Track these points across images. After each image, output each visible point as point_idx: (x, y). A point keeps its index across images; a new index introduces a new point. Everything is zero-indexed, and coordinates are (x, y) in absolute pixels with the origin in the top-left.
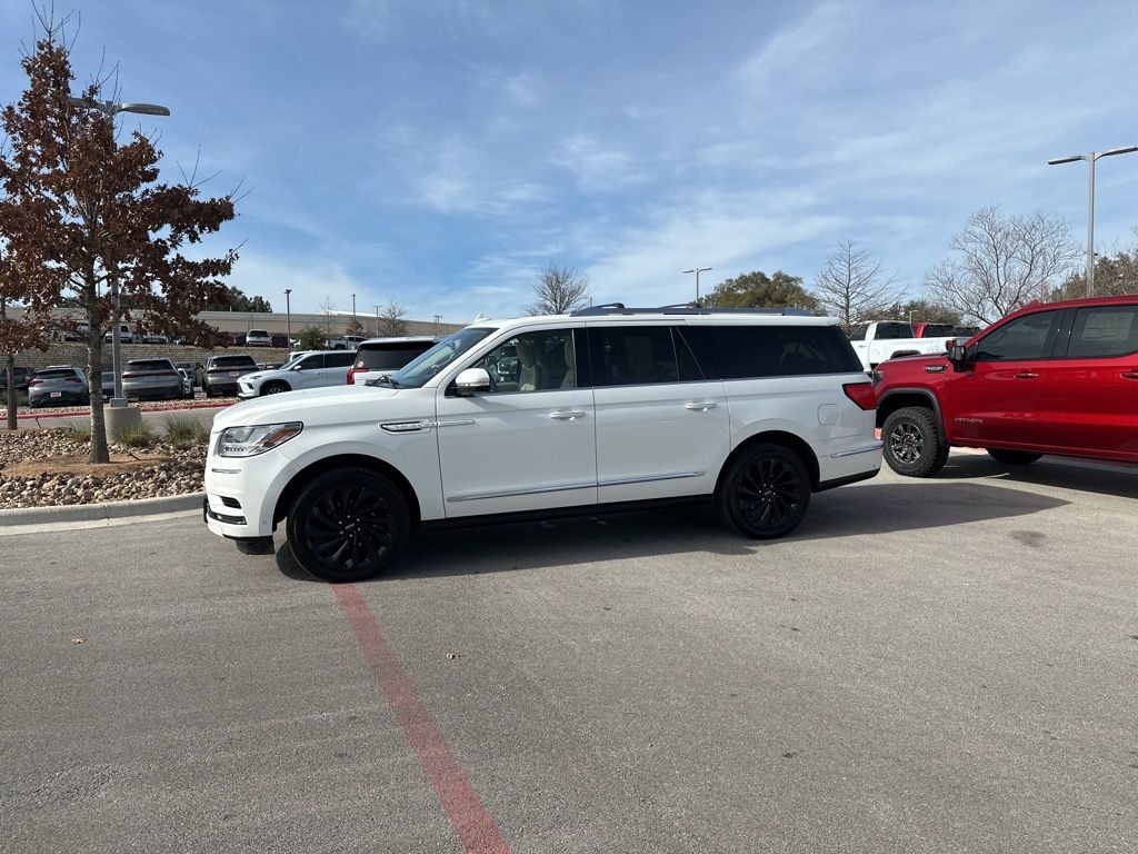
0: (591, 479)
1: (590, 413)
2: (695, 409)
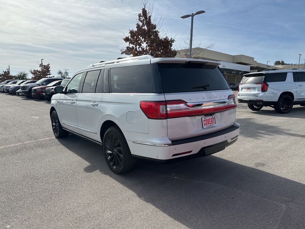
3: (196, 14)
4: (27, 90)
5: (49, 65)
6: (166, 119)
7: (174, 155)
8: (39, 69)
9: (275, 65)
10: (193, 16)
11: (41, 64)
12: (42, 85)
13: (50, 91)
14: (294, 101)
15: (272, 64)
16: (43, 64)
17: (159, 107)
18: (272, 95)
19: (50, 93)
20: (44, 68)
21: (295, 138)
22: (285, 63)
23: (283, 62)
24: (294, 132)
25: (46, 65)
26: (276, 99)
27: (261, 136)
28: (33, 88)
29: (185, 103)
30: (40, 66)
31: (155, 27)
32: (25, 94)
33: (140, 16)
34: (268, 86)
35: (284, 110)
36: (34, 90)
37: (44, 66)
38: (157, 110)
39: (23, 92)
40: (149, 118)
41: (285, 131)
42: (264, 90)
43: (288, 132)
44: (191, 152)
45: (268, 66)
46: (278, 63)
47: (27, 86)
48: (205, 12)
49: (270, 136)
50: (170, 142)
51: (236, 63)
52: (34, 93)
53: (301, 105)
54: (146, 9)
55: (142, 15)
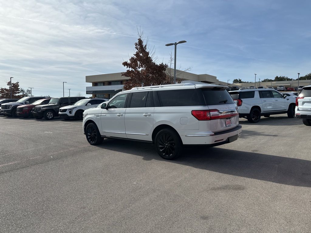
0: (124, 132)
1: (124, 115)
2: (145, 116)
3: (178, 43)
4: (10, 109)
5: (18, 83)
6: (210, 120)
7: (215, 141)
8: (8, 87)
9: (234, 83)
10: (176, 44)
11: (9, 83)
12: (26, 103)
13: (41, 109)
14: (261, 113)
15: (231, 82)
16: (12, 82)
17: (206, 114)
18: (246, 109)
19: (41, 111)
20: (13, 87)
21: (269, 137)
22: (242, 81)
23: (240, 80)
24: (267, 134)
25: (15, 83)
26: (248, 112)
27: (247, 137)
28: (18, 107)
29: (218, 111)
30: (8, 85)
31: (148, 53)
32: (8, 113)
33: (136, 45)
34: (242, 101)
35: (254, 120)
36: (19, 108)
37: (14, 84)
38: (205, 116)
39: (5, 111)
40: (199, 120)
41: (261, 134)
42: (239, 104)
43: (263, 134)
44: (223, 140)
45: (228, 84)
46: (236, 81)
47: (10, 105)
48: (186, 42)
49: (253, 137)
50: (213, 134)
51: (201, 82)
52: (19, 111)
53: (265, 117)
54: (142, 39)
55: (138, 44)
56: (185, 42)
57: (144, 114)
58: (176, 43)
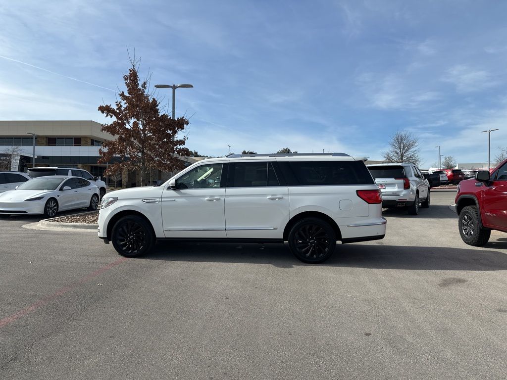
0: (223, 227)
1: (223, 199)
2: (272, 199)
3: (179, 87)
10: (175, 87)
22: (198, 154)
40: (369, 203)
56: (191, 86)
57: (268, 198)
58: (174, 85)
